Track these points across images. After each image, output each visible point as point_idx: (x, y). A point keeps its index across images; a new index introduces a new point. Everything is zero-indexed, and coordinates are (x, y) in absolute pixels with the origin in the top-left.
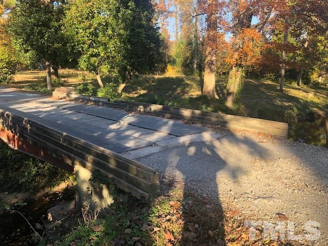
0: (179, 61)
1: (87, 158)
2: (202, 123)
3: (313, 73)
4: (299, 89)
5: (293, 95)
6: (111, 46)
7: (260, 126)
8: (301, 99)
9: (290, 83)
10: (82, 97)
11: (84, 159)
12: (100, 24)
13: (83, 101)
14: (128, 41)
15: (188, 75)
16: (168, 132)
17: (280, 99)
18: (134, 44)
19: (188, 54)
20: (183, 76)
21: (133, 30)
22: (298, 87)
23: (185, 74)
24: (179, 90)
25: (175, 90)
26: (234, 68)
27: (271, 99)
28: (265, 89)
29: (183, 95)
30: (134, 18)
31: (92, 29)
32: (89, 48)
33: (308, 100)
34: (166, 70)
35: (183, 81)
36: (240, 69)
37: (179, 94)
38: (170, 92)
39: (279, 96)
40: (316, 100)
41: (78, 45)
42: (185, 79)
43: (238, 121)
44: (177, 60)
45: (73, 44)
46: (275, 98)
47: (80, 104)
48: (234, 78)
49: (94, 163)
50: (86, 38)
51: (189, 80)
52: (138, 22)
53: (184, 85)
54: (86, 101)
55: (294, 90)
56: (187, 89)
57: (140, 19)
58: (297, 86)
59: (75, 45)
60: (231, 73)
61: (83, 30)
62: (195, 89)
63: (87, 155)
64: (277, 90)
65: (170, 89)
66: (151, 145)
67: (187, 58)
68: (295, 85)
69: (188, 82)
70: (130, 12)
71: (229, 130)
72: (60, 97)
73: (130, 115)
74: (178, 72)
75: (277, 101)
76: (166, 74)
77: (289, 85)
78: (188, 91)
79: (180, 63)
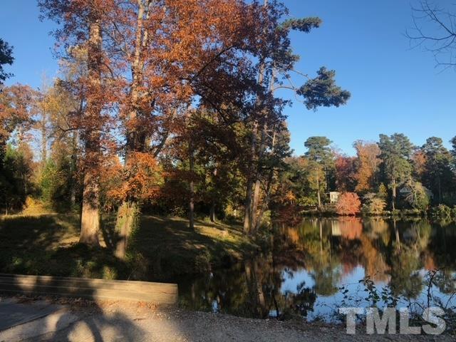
0: (47, 191)
3: (226, 206)
4: (212, 226)
5: (206, 234)
7: (140, 292)
8: (215, 239)
15: (61, 212)
17: (189, 241)
19: (62, 182)
20: (54, 214)
22: (213, 223)
23: (57, 211)
25: (36, 236)
26: (124, 203)
27: (179, 242)
28: (172, 228)
29: (48, 245)
33: (223, 240)
34: (24, 206)
35: (53, 221)
36: (133, 204)
38: (25, 241)
39: (189, 237)
40: (231, 239)
42: (55, 218)
44: (44, 190)
46: (184, 240)
48: (124, 217)
53: (53, 228)
55: (207, 227)
56: (58, 235)
58: (210, 222)
60: (120, 209)
64: (187, 229)
65: (26, 237)
68: (208, 220)
74: (46, 208)
75: (187, 244)
76: (24, 212)
77: (201, 221)
78: (59, 237)
79: (49, 195)
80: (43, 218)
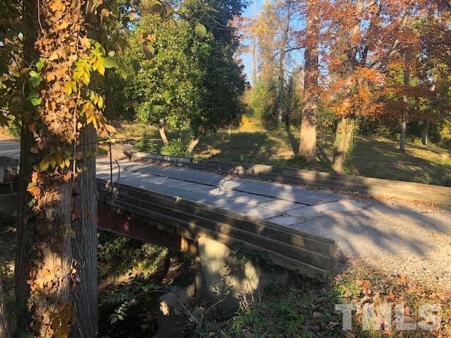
0: (258, 111)
1: (220, 227)
2: (332, 189)
3: (442, 128)
4: (426, 149)
5: (420, 157)
6: (181, 90)
7: (416, 192)
8: (433, 162)
9: (413, 141)
10: (151, 156)
11: (214, 230)
12: (165, 62)
13: (153, 162)
14: (204, 84)
15: (270, 130)
16: (293, 200)
17: (403, 162)
18: (212, 88)
19: (270, 102)
20: (264, 131)
21: (210, 70)
22: (424, 146)
23: (266, 128)
24: (263, 149)
25: (258, 149)
26: (344, 120)
27: (391, 162)
28: (380, 148)
29: (270, 156)
30: (213, 53)
31: (157, 69)
32: (152, 93)
33: (442, 163)
34: (240, 124)
35: (266, 137)
36: (352, 121)
37: (263, 154)
38: (251, 152)
39: (400, 158)
41: (138, 88)
42: (268, 134)
43: (383, 185)
44: (256, 109)
45: (131, 88)
46: (396, 161)
47: (151, 165)
48: (343, 133)
49: (231, 233)
50: (149, 80)
51: (274, 136)
52: (217, 59)
53: (268, 142)
54: (158, 162)
55: (420, 150)
56: (275, 148)
57: (221, 55)
58: (421, 145)
59: (134, 89)
60: (340, 125)
61: (144, 69)
62: (285, 148)
63: (219, 224)
64: (396, 150)
65: (250, 149)
66: (282, 215)
67: (270, 107)
68: (418, 142)
69: (273, 139)
70: (207, 45)
71: (372, 198)
72: (120, 157)
73: (227, 179)
74: (257, 125)
75: (399, 164)
76: (241, 128)
77: (410, 143)
78: (276, 151)
79: (260, 114)
80: (257, 134)
